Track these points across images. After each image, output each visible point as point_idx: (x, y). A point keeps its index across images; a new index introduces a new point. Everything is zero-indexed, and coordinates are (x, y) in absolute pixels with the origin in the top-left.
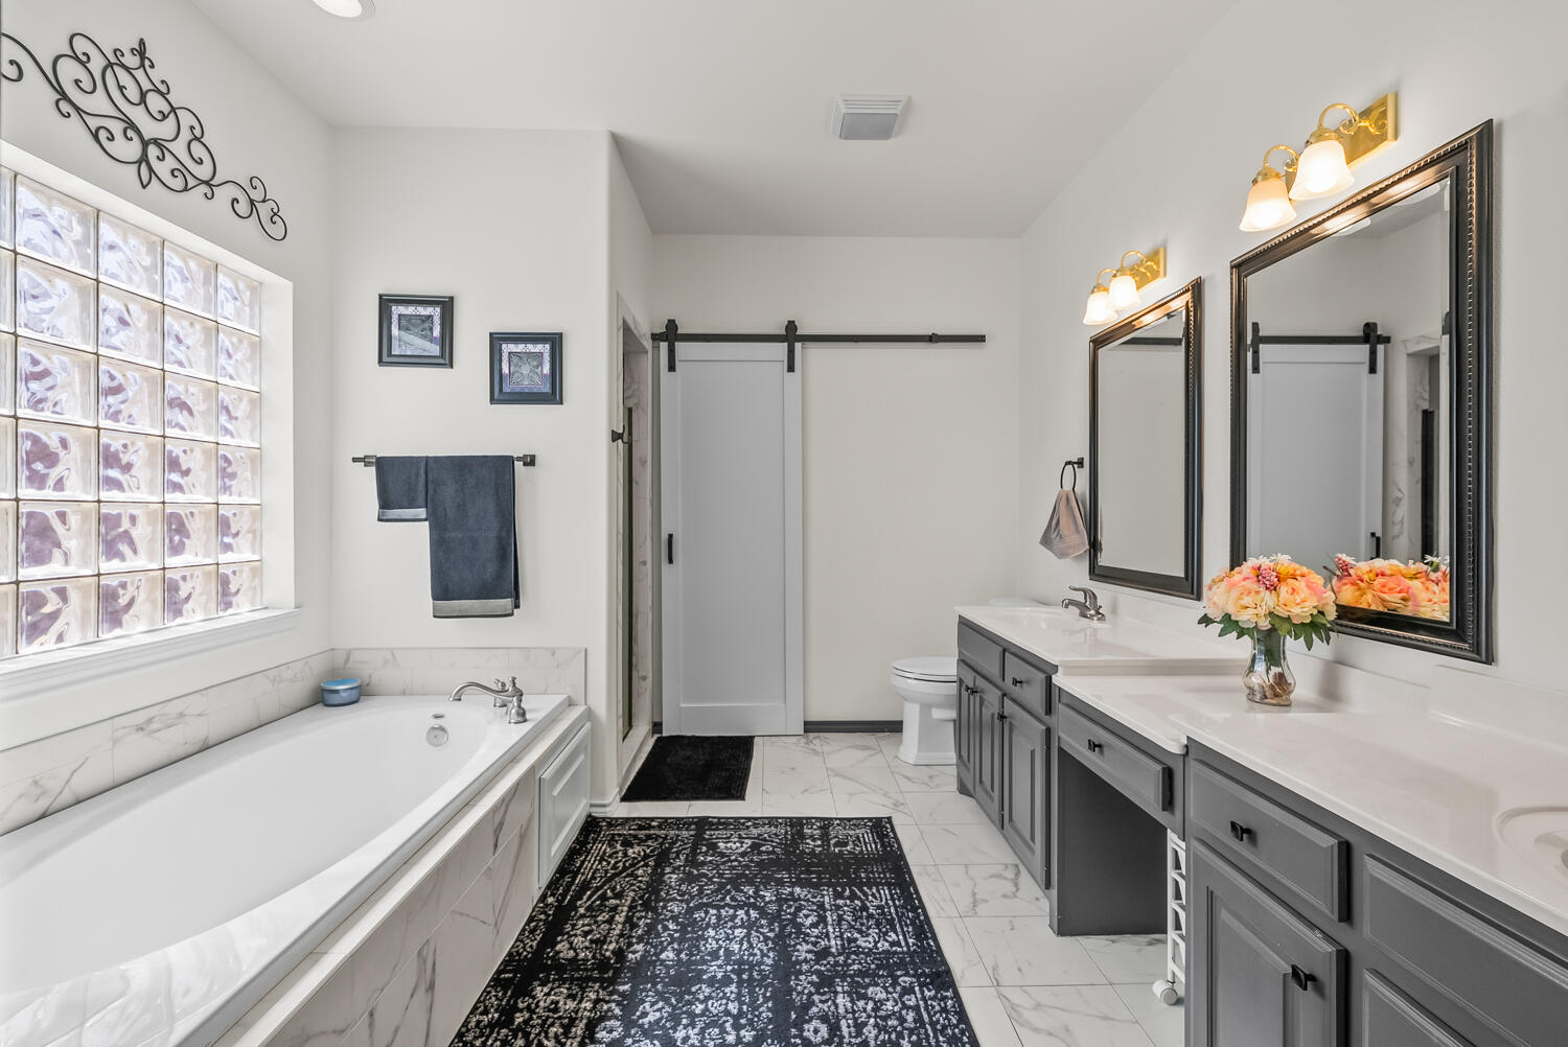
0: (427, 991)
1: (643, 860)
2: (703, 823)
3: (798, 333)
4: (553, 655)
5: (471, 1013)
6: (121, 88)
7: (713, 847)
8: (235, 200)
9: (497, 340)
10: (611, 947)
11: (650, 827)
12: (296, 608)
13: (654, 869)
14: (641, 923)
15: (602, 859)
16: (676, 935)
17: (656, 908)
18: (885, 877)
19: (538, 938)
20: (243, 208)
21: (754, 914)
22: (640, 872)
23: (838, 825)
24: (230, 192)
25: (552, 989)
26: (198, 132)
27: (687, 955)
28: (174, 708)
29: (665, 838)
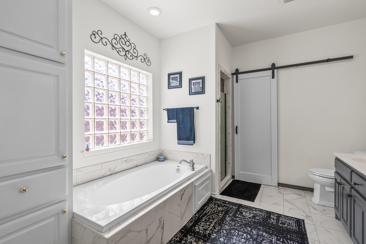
0: (162, 228)
1: (221, 211)
2: (240, 206)
3: (276, 66)
4: (203, 155)
5: (174, 237)
6: (122, 42)
7: (241, 213)
8: (142, 59)
9: (190, 80)
10: (208, 232)
11: (225, 203)
12: (153, 140)
13: (224, 215)
14: (217, 228)
15: (211, 208)
16: (225, 235)
17: (222, 225)
18: (297, 239)
19: (192, 224)
20: (143, 60)
21: (249, 236)
22: (220, 214)
23: (283, 217)
24: (141, 57)
25: (192, 238)
26: (135, 47)
27: (227, 241)
28: (131, 158)
29: (229, 207)
